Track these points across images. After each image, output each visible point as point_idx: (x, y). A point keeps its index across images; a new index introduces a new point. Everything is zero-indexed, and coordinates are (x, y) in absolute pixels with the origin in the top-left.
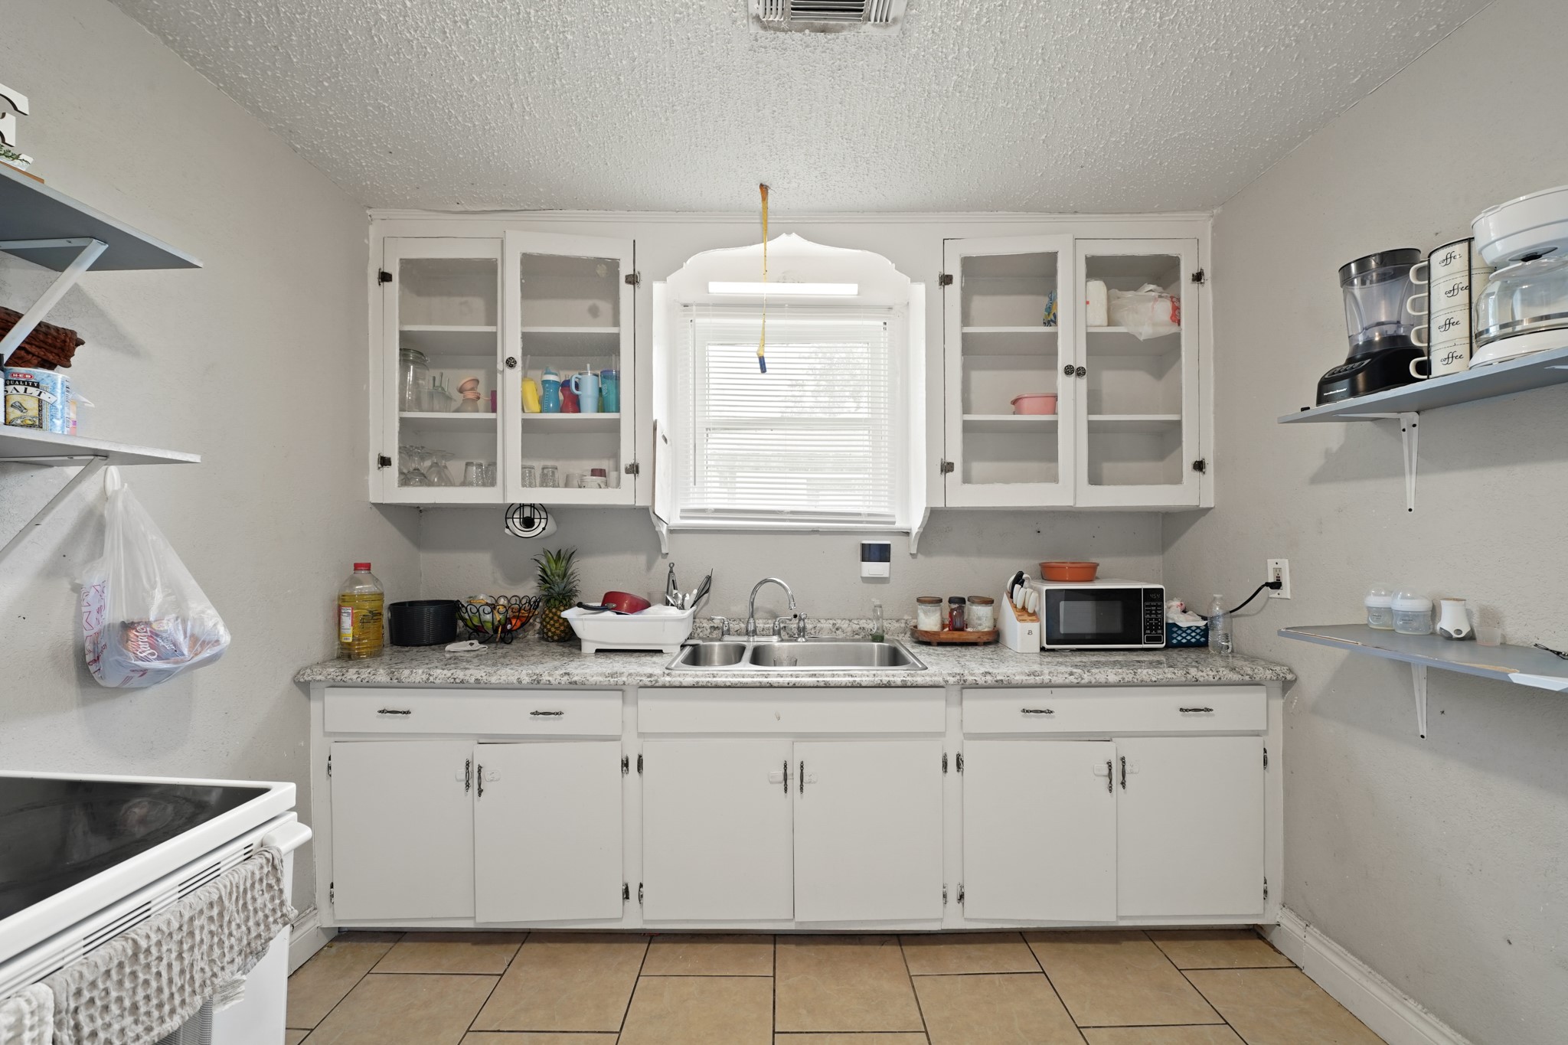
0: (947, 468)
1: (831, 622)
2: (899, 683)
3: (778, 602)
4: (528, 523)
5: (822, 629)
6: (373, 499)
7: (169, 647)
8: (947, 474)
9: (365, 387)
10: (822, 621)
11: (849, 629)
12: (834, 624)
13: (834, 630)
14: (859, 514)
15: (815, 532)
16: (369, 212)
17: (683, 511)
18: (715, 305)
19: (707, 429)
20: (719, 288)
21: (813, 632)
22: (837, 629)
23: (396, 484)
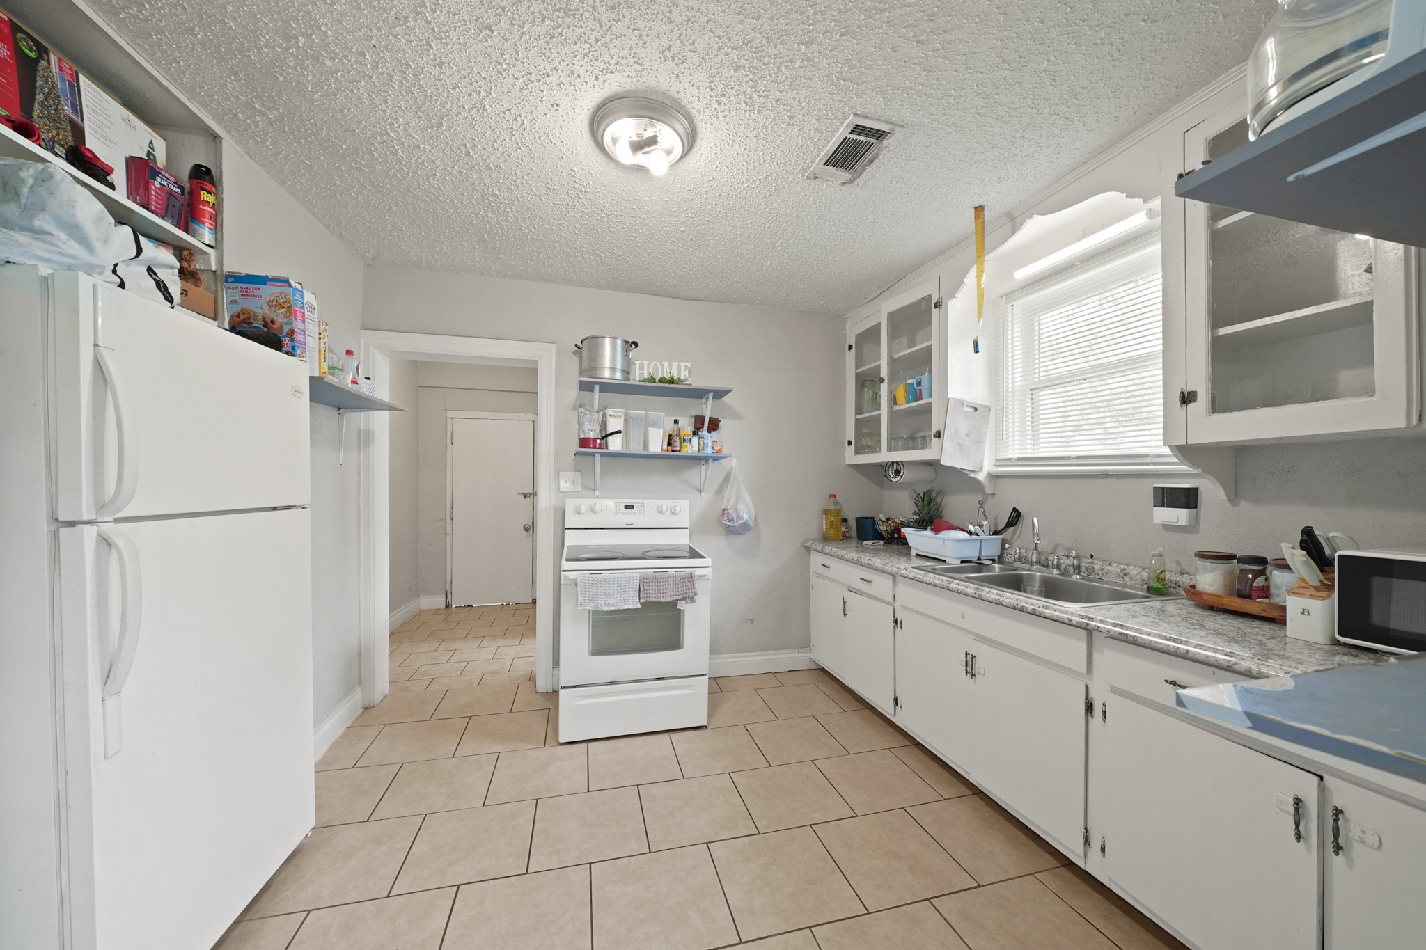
0: (1187, 398)
1: (1122, 567)
2: (1030, 611)
3: (1076, 541)
4: (897, 473)
5: (1109, 572)
6: (848, 462)
7: (731, 518)
8: (1189, 406)
9: (843, 406)
10: (1113, 564)
11: (1138, 577)
12: (1124, 569)
13: (1121, 575)
14: (1147, 456)
15: (1105, 475)
16: (845, 317)
17: (997, 460)
18: (1022, 288)
19: (1031, 390)
20: (1022, 274)
21: (1100, 573)
22: (1125, 575)
23: (853, 454)
